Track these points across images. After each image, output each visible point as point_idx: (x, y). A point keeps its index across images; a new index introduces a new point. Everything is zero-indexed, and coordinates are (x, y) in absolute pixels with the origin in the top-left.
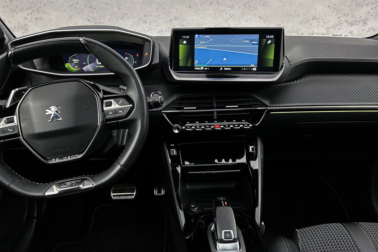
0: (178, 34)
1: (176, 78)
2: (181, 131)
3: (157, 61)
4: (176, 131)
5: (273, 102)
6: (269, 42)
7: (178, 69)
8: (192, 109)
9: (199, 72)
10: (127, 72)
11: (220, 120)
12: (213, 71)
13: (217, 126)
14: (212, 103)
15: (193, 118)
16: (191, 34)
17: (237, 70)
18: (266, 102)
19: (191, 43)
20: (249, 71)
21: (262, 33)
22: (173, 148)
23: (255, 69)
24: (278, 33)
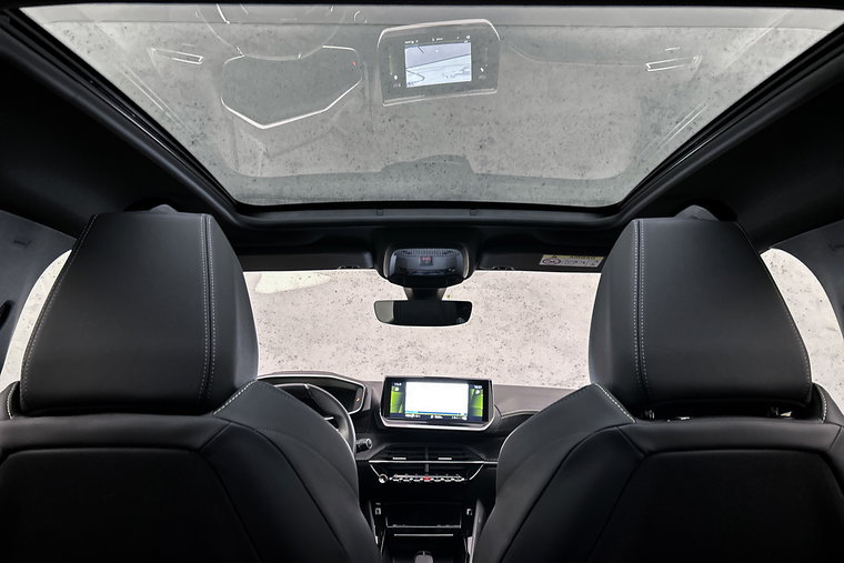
0: (390, 382)
1: (386, 424)
2: (388, 482)
3: (368, 407)
4: (382, 481)
5: (489, 458)
6: (478, 392)
7: (387, 415)
8: (400, 460)
9: (410, 419)
10: (342, 415)
11: (431, 473)
12: (425, 418)
13: (428, 479)
14: (424, 455)
15: (402, 469)
16: (403, 380)
17: (447, 420)
18: (483, 456)
19: (403, 390)
20: (459, 422)
21: (472, 383)
22: (378, 506)
23: (465, 419)
24: (485, 384)
